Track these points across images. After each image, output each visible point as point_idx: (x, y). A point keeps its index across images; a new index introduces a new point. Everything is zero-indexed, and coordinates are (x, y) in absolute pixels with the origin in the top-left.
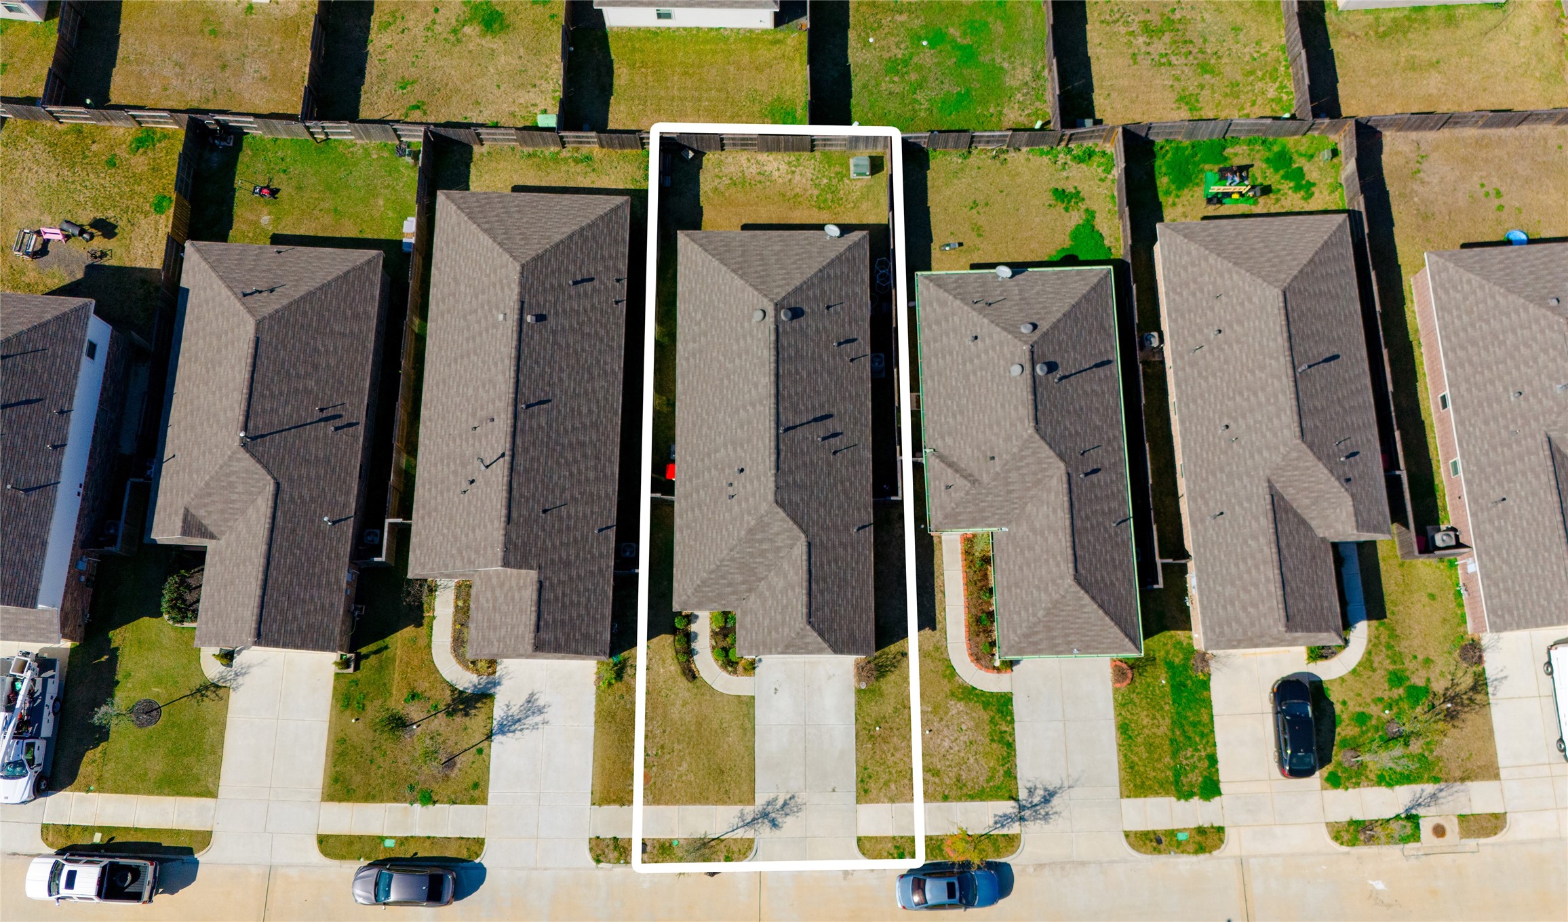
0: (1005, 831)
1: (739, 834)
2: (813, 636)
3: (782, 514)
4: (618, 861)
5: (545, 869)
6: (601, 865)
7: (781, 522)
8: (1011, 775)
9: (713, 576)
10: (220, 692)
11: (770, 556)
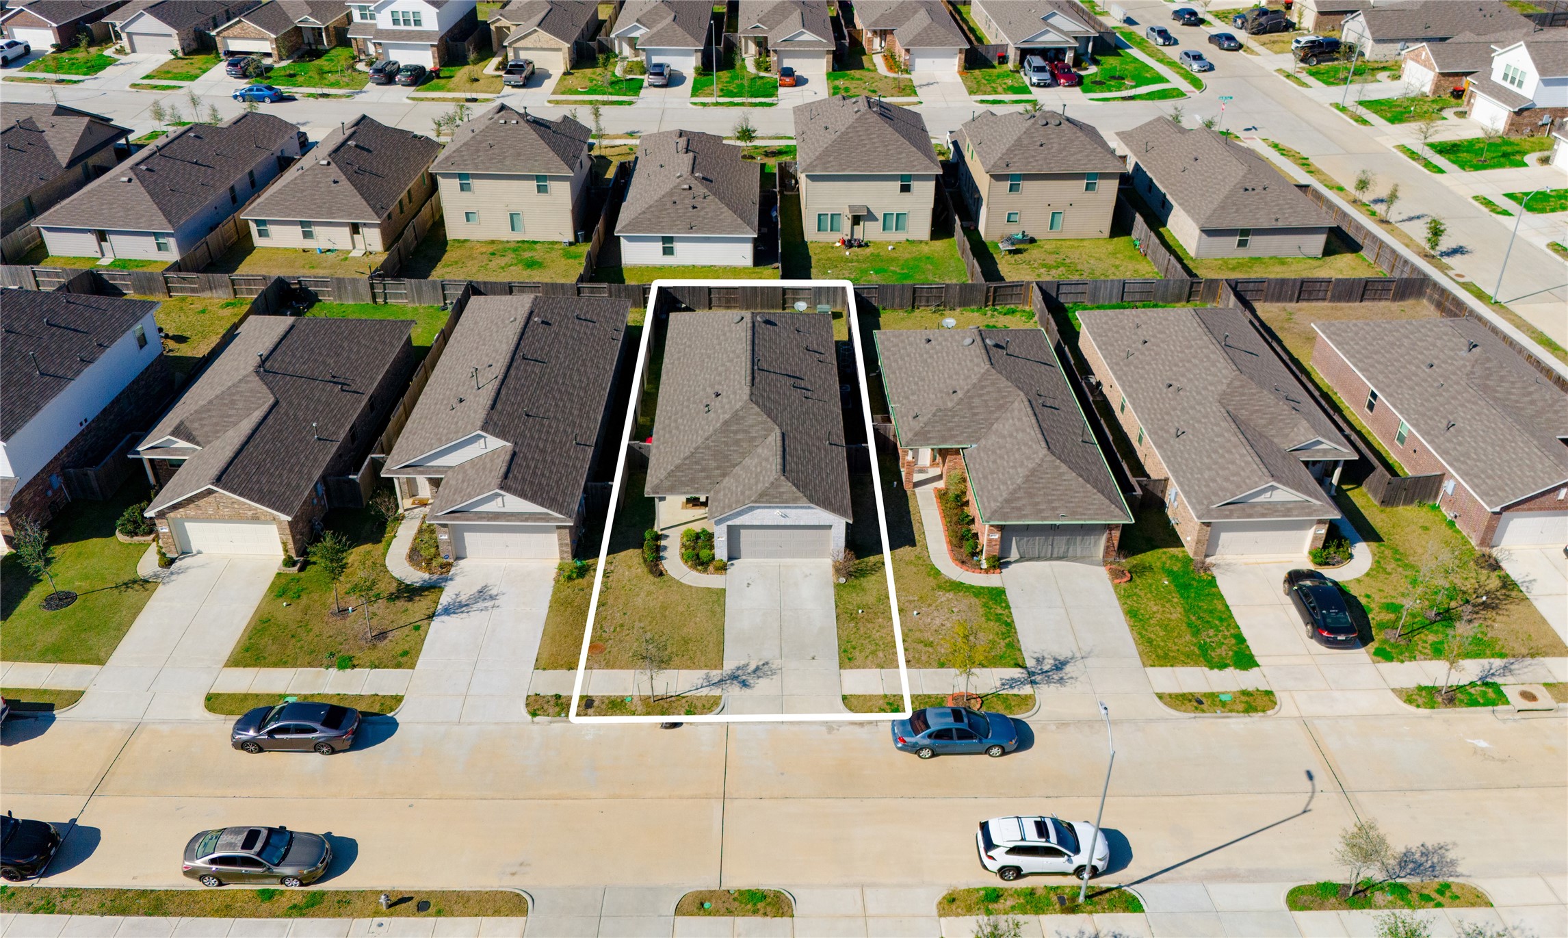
0: (1015, 691)
1: (704, 692)
2: (787, 487)
3: (756, 409)
4: (559, 715)
5: (470, 724)
6: (537, 719)
7: (756, 416)
8: (1014, 646)
9: (687, 462)
10: (148, 586)
11: (744, 445)
